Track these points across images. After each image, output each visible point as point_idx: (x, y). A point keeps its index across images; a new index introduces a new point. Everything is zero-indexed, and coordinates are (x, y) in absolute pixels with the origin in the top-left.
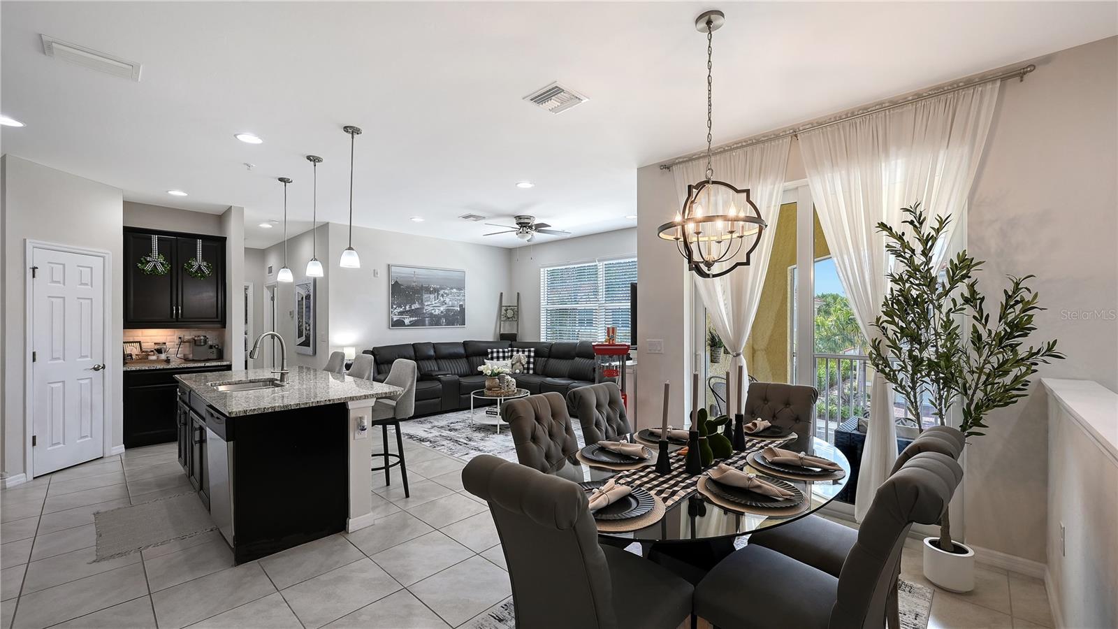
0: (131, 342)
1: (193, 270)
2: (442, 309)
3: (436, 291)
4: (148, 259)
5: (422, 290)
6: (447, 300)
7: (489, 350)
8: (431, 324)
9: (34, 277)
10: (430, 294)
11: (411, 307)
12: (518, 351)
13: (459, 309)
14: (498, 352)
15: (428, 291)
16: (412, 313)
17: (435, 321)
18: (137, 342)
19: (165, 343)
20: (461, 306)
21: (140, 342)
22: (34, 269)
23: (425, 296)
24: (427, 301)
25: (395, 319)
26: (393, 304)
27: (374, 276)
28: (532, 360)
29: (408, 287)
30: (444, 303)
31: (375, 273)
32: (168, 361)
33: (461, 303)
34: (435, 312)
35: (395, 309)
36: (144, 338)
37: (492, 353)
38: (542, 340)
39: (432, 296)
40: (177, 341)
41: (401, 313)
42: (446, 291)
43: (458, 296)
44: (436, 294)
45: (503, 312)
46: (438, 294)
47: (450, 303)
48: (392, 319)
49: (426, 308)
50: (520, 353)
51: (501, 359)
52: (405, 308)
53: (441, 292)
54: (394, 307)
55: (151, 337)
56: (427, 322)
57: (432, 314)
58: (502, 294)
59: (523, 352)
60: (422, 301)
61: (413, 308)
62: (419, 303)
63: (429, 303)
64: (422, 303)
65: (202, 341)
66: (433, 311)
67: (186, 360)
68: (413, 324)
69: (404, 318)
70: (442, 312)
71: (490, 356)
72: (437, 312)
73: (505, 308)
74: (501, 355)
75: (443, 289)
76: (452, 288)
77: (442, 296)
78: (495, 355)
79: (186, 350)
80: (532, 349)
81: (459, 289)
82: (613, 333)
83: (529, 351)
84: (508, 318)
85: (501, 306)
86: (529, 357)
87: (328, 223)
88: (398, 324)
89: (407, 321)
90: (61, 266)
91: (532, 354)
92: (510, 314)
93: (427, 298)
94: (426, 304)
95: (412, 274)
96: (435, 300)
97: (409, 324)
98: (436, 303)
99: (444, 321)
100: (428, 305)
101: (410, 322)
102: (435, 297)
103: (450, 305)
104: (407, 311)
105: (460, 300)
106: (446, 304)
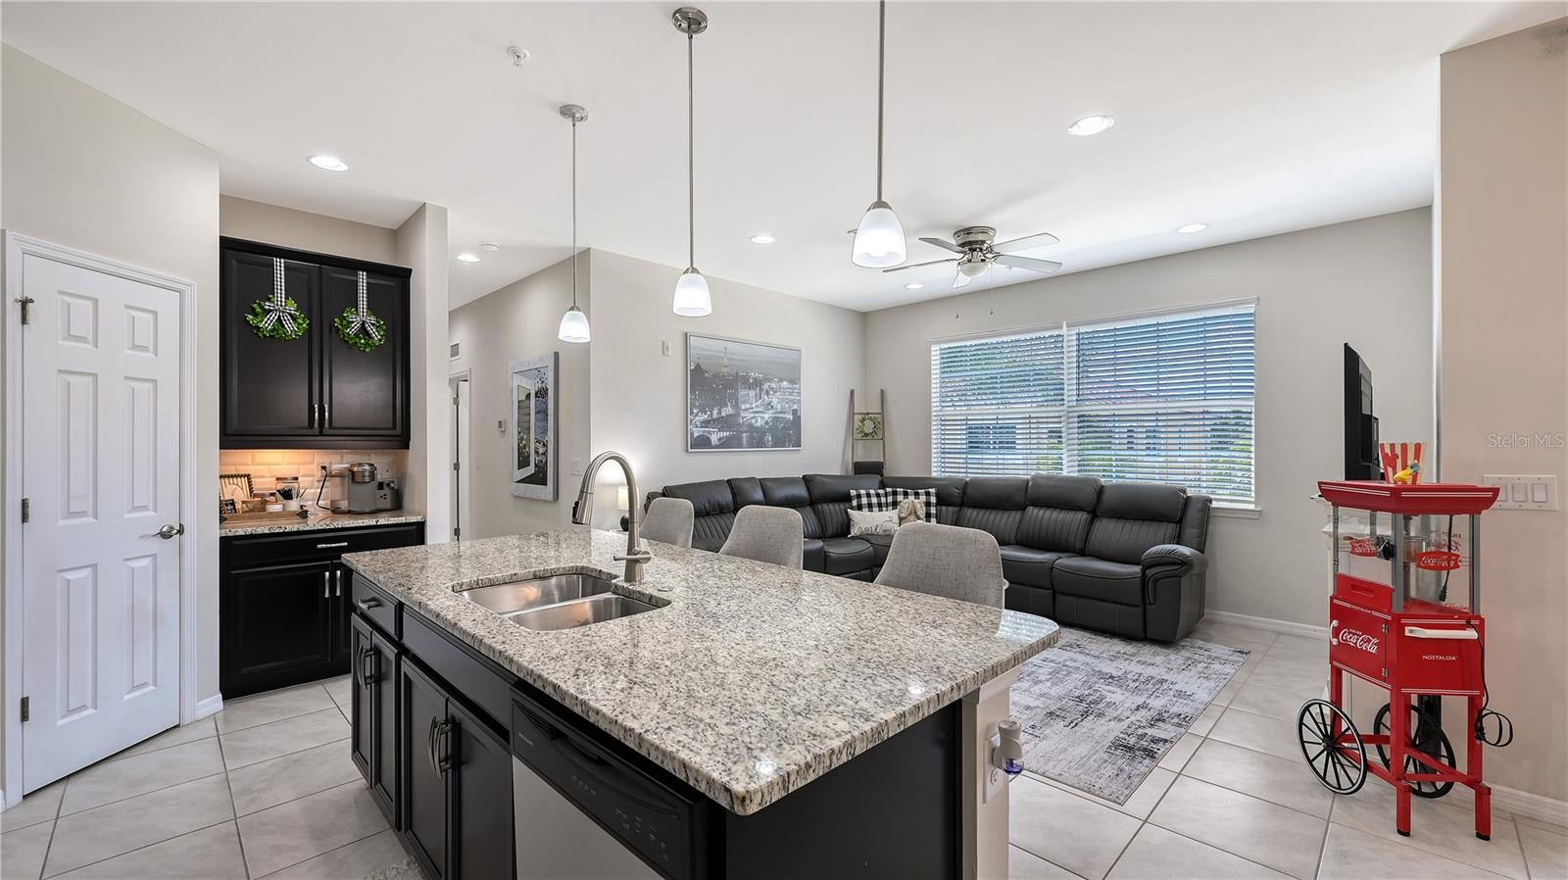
0: (233, 476)
1: (351, 331)
2: (767, 417)
3: (758, 384)
4: (267, 305)
5: (737, 381)
6: (775, 401)
7: (853, 493)
8: (750, 445)
9: (24, 320)
10: (749, 389)
11: (720, 413)
12: (906, 494)
13: (791, 417)
14: (868, 495)
15: (746, 383)
16: (722, 423)
17: (757, 439)
18: (244, 476)
19: (296, 479)
20: (795, 412)
21: (248, 476)
22: (25, 303)
23: (742, 392)
24: (745, 402)
25: (696, 435)
26: (692, 405)
27: (663, 353)
28: (933, 510)
29: (716, 376)
30: (769, 406)
31: (664, 348)
32: (303, 514)
33: (795, 407)
34: (756, 422)
35: (696, 415)
36: (258, 467)
37: (859, 496)
38: (934, 475)
39: (752, 393)
40: (319, 474)
41: (706, 424)
42: (773, 385)
43: (791, 394)
44: (758, 389)
45: (857, 423)
46: (761, 390)
47: (779, 406)
48: (692, 434)
49: (743, 414)
50: (911, 498)
51: (876, 509)
52: (711, 415)
53: (766, 386)
54: (695, 411)
55: (270, 465)
56: (745, 441)
57: (751, 425)
58: (852, 392)
59: (917, 495)
60: (737, 402)
61: (723, 414)
62: (732, 405)
63: (748, 406)
64: (736, 406)
65: (367, 474)
66: (753, 421)
67: (336, 511)
68: (725, 444)
69: (710, 433)
70: (767, 423)
71: (855, 503)
72: (759, 423)
73: (860, 417)
74: (874, 500)
75: (769, 380)
76: (781, 380)
77: (767, 393)
78: (864, 501)
79: (334, 491)
80: (932, 490)
81: (792, 382)
82: (1417, 456)
83: (928, 494)
84: (866, 435)
85: (852, 414)
86: (928, 504)
87: (589, 249)
88: (701, 443)
89: (714, 439)
90: (89, 304)
91: (933, 500)
92: (869, 427)
93: (744, 396)
94: (743, 407)
95: (721, 352)
96: (756, 401)
97: (717, 443)
98: (757, 406)
99: (770, 438)
100: (745, 410)
101: (719, 440)
102: (756, 395)
103: (779, 410)
104: (714, 420)
105: (793, 401)
106: (772, 407)
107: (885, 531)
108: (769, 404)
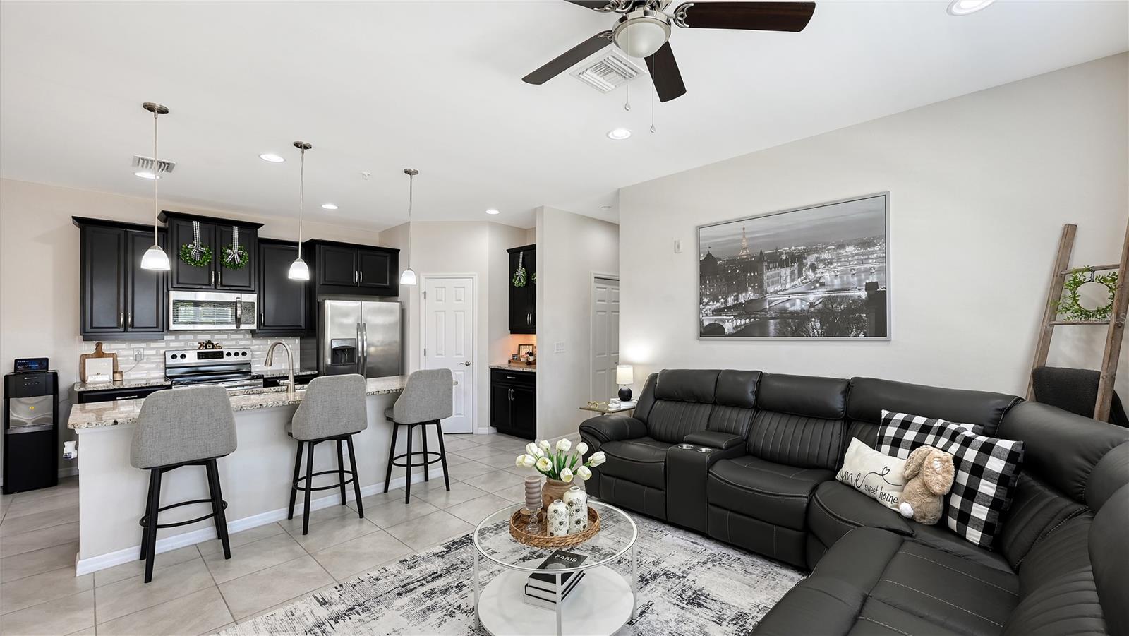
2: (811, 297)
3: (797, 258)
4: (517, 274)
5: (762, 262)
6: (827, 276)
7: (885, 413)
8: (782, 333)
9: (425, 298)
10: (781, 266)
11: (736, 298)
13: (864, 295)
15: (776, 261)
16: (739, 310)
17: (794, 326)
18: (531, 345)
20: (871, 287)
23: (769, 273)
24: (774, 283)
25: (706, 323)
26: (702, 295)
27: (674, 251)
29: (732, 261)
30: (818, 283)
31: (676, 247)
33: (873, 279)
34: (793, 305)
35: (707, 304)
39: (786, 272)
41: (718, 312)
42: (823, 256)
43: (864, 262)
44: (796, 265)
45: (1064, 291)
46: (801, 265)
47: (838, 282)
48: (701, 323)
49: (770, 298)
52: (725, 302)
53: (811, 259)
54: (705, 300)
56: (772, 328)
57: (784, 310)
58: (1069, 227)
60: (761, 285)
61: (741, 300)
62: (754, 290)
63: (778, 287)
64: (761, 290)
66: (788, 305)
68: (741, 333)
69: (724, 321)
70: (812, 305)
72: (798, 306)
73: (1071, 279)
75: (816, 251)
76: (842, 246)
77: (813, 267)
78: (891, 431)
80: (1005, 446)
81: (869, 244)
85: (1062, 272)
88: (711, 332)
89: (729, 327)
93: (772, 277)
94: (771, 289)
95: (740, 234)
96: (793, 280)
97: (732, 331)
98: (795, 286)
99: (818, 325)
100: (775, 292)
101: (736, 327)
102: (792, 273)
103: (836, 287)
104: (729, 308)
105: (868, 272)
106: (822, 285)
107: (869, 489)
108: (817, 281)
